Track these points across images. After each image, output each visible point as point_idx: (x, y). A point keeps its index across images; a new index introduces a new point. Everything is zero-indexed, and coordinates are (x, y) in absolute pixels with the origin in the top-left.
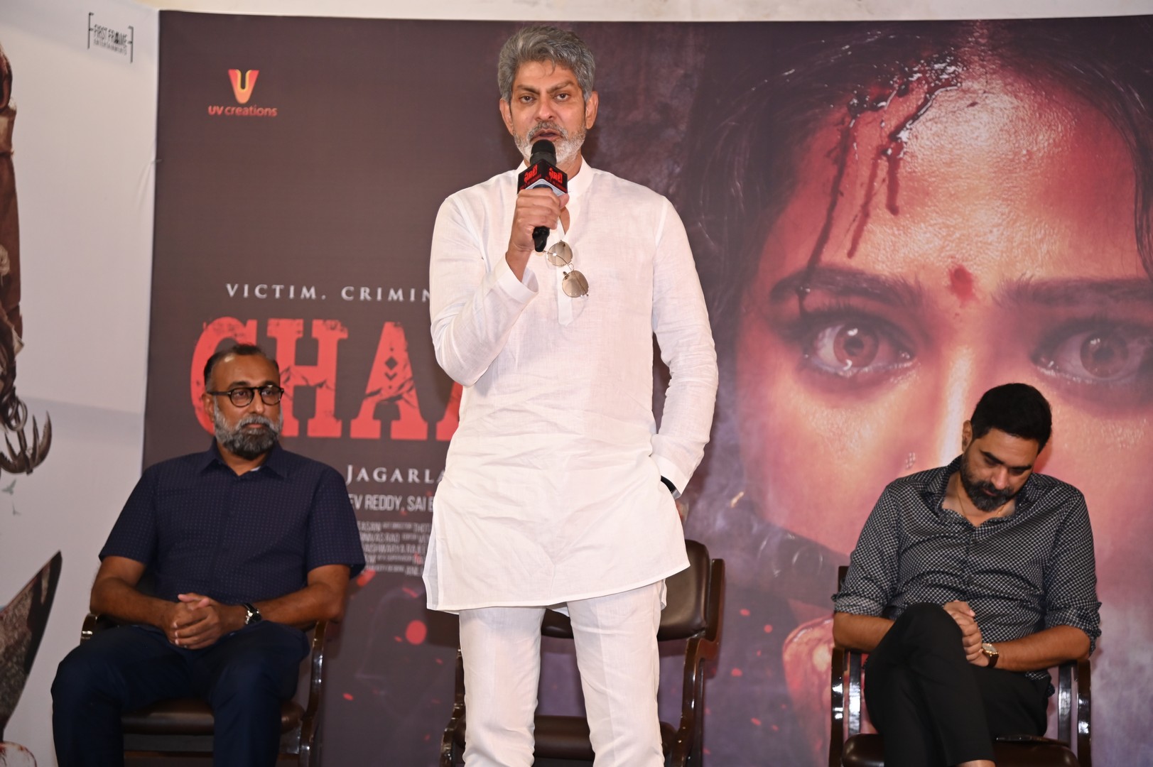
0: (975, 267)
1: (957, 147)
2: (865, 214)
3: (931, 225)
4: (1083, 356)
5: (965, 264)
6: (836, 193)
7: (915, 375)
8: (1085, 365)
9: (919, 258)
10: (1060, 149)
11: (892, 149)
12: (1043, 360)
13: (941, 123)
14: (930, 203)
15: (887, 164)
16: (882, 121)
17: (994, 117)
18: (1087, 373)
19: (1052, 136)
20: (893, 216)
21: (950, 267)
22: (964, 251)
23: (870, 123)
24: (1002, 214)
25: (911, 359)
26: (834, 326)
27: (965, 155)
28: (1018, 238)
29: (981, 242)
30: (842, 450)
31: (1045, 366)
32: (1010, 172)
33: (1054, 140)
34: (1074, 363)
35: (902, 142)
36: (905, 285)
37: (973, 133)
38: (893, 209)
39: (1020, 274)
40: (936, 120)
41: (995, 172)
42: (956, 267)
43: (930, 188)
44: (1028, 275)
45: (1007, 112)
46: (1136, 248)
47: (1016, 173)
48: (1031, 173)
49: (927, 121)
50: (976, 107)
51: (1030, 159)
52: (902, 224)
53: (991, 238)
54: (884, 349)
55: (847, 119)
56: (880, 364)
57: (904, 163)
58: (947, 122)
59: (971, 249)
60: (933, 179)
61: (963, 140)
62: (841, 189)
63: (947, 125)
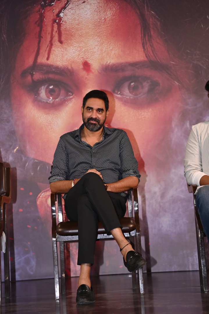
0: (91, 61)
1: (80, 18)
2: (51, 44)
3: (74, 47)
4: (129, 89)
5: (87, 60)
6: (40, 37)
7: (74, 101)
8: (130, 92)
9: (72, 59)
10: (115, 17)
11: (58, 20)
12: (116, 91)
13: (74, 9)
14: (73, 39)
15: (57, 25)
16: (53, 10)
17: (92, 7)
18: (131, 95)
19: (112, 12)
20: (61, 44)
21: (82, 61)
22: (86, 55)
23: (49, 11)
24: (98, 41)
25: (72, 95)
26: (44, 85)
27: (83, 21)
28: (104, 49)
29: (92, 52)
30: (51, 129)
31: (117, 94)
32: (99, 26)
33: (113, 14)
34: (126, 91)
35: (61, 17)
36: (68, 69)
37: (85, 13)
38: (61, 42)
39: (106, 62)
40: (72, 9)
41: (94, 26)
42: (85, 61)
43: (73, 34)
44: (109, 62)
45: (96, 4)
46: (143, 50)
47: (101, 26)
48: (106, 26)
49: (69, 9)
50: (85, 3)
51: (105, 21)
52: (64, 47)
53: (95, 50)
54: (63, 92)
55: (41, 10)
56: (62, 98)
57: (63, 25)
58: (76, 9)
59: (89, 55)
60: (73, 30)
61: (82, 16)
62: (42, 35)
63: (76, 10)
